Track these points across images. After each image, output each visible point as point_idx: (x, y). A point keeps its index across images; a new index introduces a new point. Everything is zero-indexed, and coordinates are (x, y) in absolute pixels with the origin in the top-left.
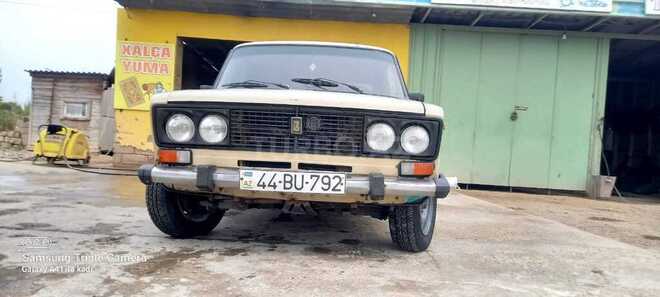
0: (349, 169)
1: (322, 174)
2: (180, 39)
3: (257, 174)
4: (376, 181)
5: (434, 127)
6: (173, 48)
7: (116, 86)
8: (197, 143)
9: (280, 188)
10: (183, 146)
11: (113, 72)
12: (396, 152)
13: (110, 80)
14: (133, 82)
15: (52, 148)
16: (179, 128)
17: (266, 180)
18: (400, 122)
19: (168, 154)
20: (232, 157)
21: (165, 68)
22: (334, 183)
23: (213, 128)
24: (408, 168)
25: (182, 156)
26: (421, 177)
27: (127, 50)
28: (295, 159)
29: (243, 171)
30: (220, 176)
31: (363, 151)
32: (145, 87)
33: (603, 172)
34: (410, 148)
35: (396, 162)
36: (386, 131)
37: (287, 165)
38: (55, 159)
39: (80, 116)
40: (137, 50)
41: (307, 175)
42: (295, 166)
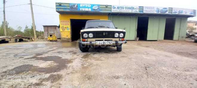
0: (112, 40)
1: (109, 41)
2: (70, 19)
3: (99, 42)
4: (116, 42)
5: (124, 33)
6: (69, 21)
7: (60, 28)
8: (88, 38)
9: (102, 44)
10: (86, 38)
11: (59, 25)
12: (119, 37)
13: (59, 27)
14: (63, 27)
15: (51, 39)
16: (86, 36)
17: (100, 43)
18: (119, 33)
19: (84, 40)
20: (94, 39)
21: (68, 24)
22: (111, 42)
23: (91, 35)
24: (121, 39)
25: (86, 40)
26: (123, 41)
27: (61, 21)
28: (104, 39)
29: (97, 41)
30: (93, 43)
31: (114, 37)
32: (65, 28)
33: (137, 37)
34: (121, 36)
35: (119, 39)
36: (117, 34)
37: (103, 40)
38: (52, 40)
39: (53, 33)
40: (63, 21)
41: (106, 41)
42: (104, 40)
